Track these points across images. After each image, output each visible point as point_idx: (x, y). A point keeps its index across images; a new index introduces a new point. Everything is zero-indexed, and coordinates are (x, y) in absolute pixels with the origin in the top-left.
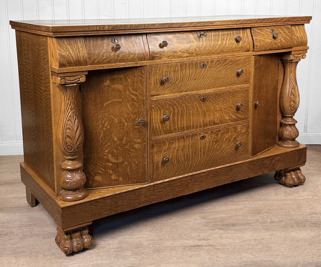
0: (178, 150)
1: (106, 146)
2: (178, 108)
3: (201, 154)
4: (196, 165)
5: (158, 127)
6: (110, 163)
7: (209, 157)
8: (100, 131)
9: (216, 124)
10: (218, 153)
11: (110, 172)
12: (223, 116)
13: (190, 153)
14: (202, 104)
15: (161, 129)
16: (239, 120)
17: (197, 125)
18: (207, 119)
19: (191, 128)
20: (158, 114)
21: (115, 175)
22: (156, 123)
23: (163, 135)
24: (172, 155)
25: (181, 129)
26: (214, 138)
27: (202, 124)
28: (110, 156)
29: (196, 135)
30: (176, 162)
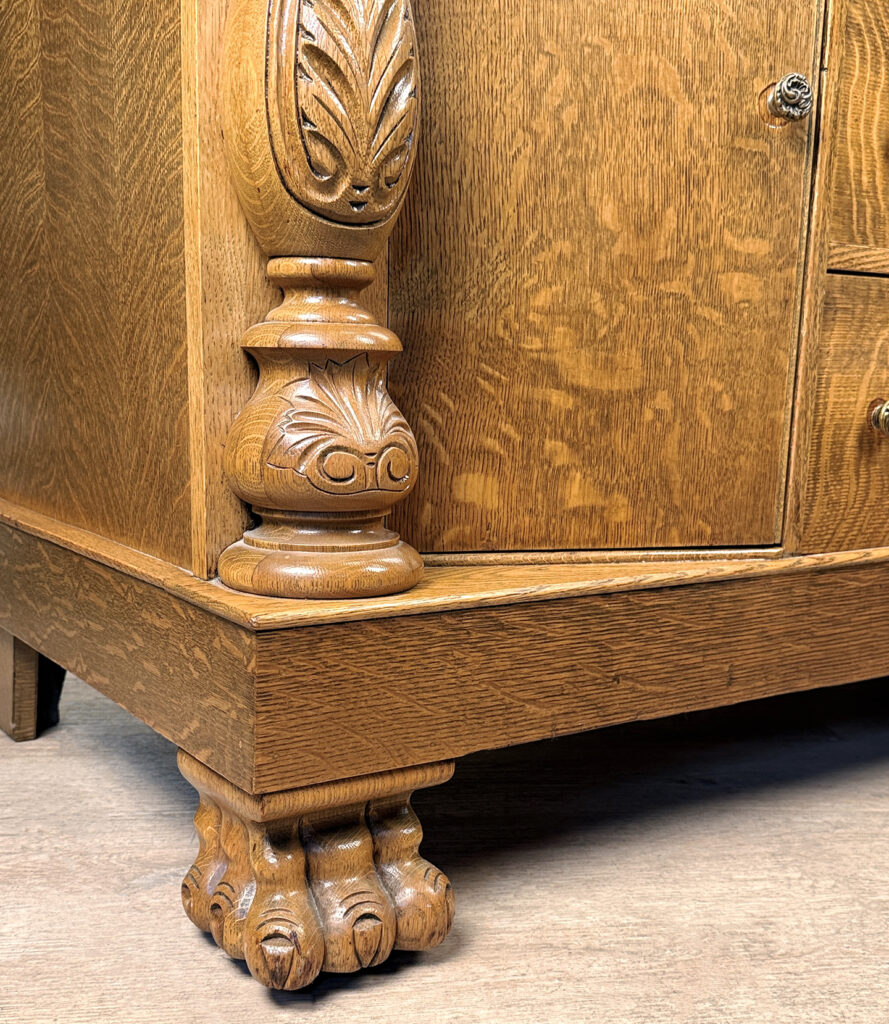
1: (541, 257)
5: (866, 181)
6: (557, 387)
8: (514, 135)
11: (554, 453)
15: (882, 203)
20: (875, 88)
21: (584, 476)
22: (860, 145)
23: (885, 241)
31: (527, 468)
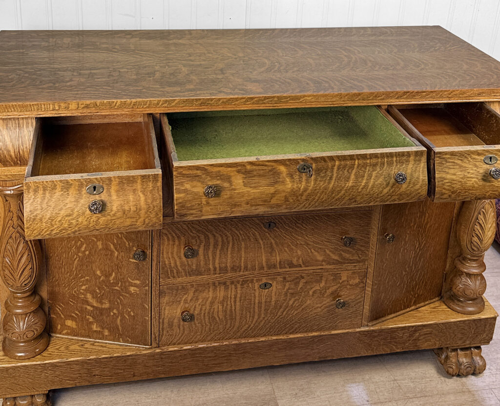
0: (212, 303)
1: (82, 279)
2: (215, 236)
3: (260, 311)
4: (248, 328)
5: (173, 265)
6: (89, 305)
7: (276, 318)
8: (74, 256)
9: (296, 266)
10: (296, 312)
11: (89, 318)
12: (310, 254)
13: (238, 308)
14: (267, 232)
15: (180, 269)
16: (345, 263)
17: (255, 266)
18: (276, 256)
19: (242, 270)
20: (174, 245)
21: (97, 325)
22: (169, 258)
23: (182, 277)
24: (201, 310)
25: (220, 270)
26: (289, 289)
27: (264, 264)
28: (89, 296)
29: (252, 281)
30: (207, 320)
31: (82, 321)
